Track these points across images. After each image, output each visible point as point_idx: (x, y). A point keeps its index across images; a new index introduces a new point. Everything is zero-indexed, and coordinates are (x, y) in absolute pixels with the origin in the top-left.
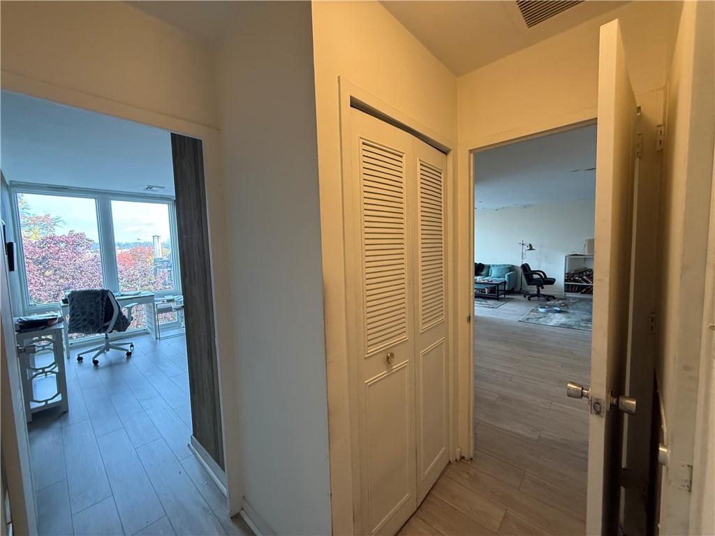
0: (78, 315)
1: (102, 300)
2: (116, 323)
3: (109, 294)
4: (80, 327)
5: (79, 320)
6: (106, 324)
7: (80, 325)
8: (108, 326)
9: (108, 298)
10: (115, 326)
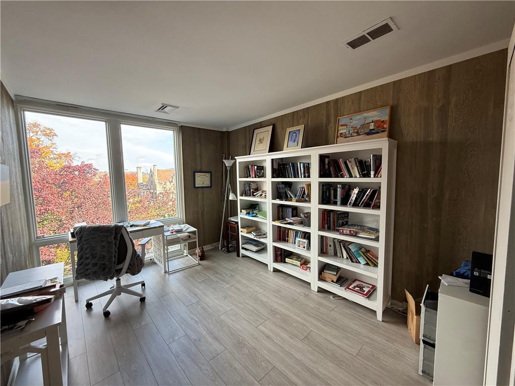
0: (87, 258)
1: (115, 238)
2: (130, 264)
3: (123, 231)
4: (89, 274)
5: (87, 265)
6: (120, 267)
7: (89, 271)
8: (122, 269)
9: (122, 236)
10: (128, 268)
